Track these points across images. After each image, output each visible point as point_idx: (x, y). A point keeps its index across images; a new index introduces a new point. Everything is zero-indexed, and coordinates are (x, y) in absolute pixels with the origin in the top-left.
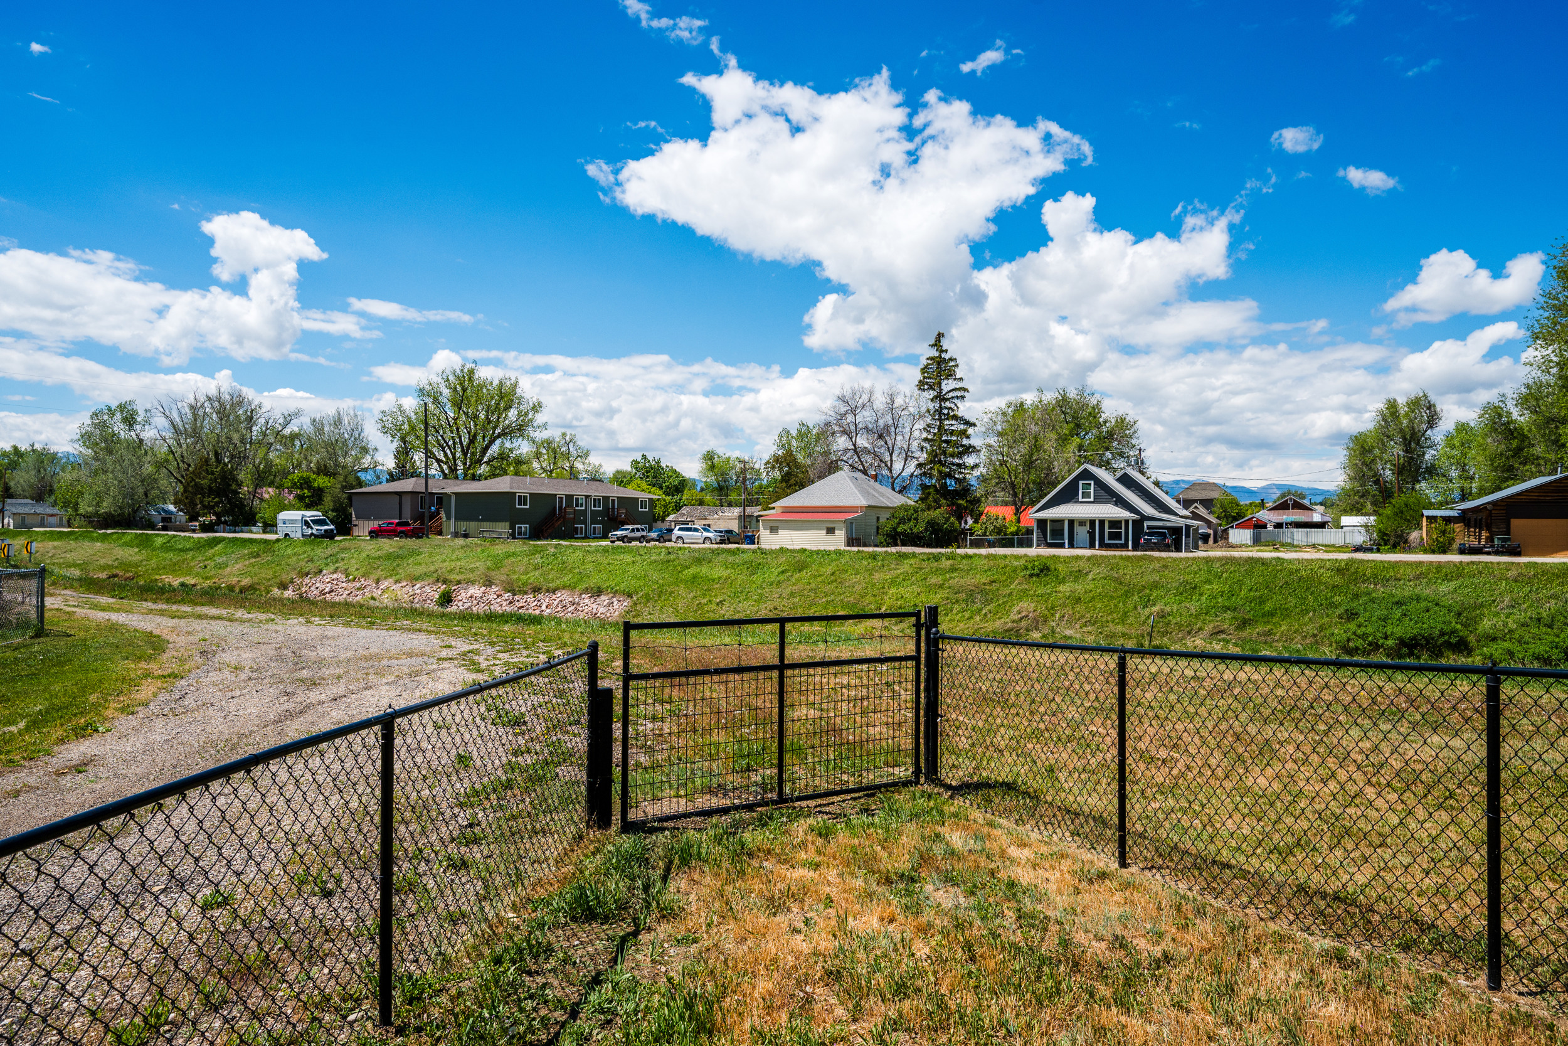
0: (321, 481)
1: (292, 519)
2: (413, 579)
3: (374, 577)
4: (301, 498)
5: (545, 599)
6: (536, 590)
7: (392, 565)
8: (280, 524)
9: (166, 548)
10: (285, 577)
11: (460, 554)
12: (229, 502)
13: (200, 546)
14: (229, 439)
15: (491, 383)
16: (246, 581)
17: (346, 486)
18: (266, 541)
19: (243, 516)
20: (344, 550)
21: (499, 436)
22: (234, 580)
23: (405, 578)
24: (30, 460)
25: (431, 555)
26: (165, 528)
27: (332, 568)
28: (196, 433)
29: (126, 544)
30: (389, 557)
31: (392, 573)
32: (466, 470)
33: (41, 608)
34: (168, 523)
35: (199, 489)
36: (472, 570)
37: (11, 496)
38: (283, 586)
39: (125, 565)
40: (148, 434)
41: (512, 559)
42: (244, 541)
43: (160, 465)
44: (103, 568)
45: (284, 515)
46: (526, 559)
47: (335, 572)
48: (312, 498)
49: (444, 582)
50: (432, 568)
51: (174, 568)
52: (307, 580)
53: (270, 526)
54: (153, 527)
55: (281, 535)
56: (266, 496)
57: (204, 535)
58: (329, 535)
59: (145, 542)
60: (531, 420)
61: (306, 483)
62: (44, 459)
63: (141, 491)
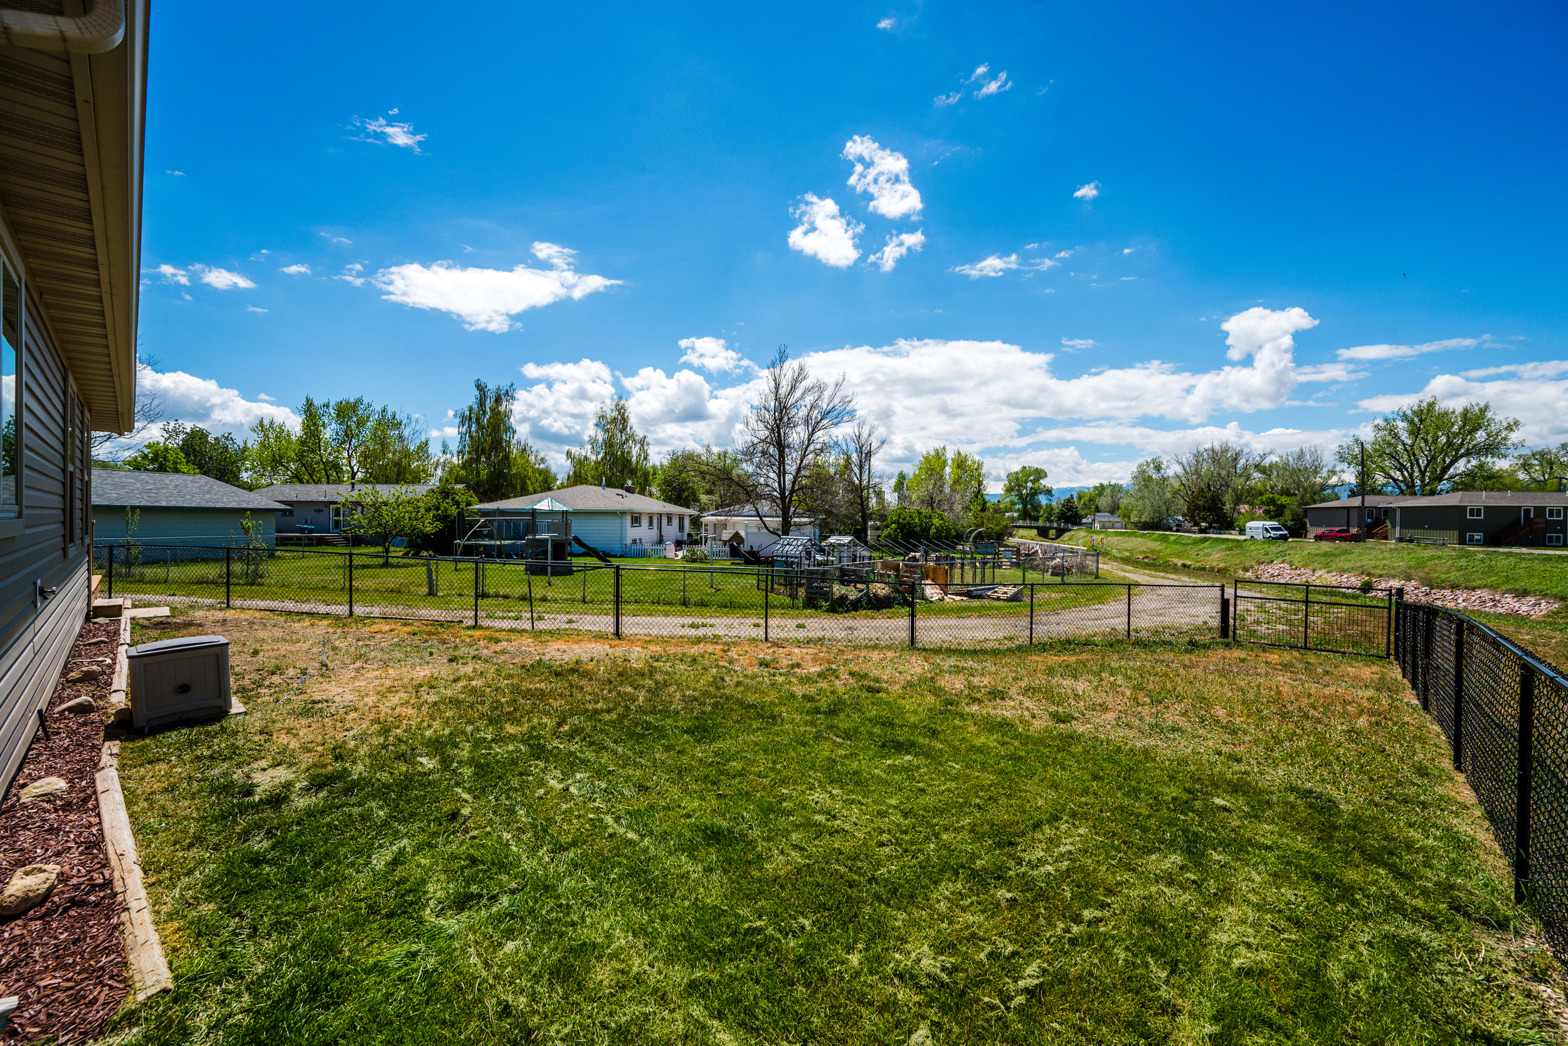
0: (1284, 500)
1: (1256, 527)
2: (1342, 571)
3: (1311, 567)
4: (1267, 512)
5: (1462, 596)
6: (1454, 587)
7: (1327, 561)
8: (1248, 530)
9: (1176, 542)
10: (1247, 564)
11: (1387, 555)
12: (1217, 515)
13: (1196, 542)
14: (1219, 474)
15: (1453, 412)
16: (1222, 565)
17: (1303, 503)
18: (1238, 541)
19: (1226, 524)
20: (1291, 548)
21: (1462, 456)
22: (1215, 564)
23: (1336, 570)
24: (1108, 491)
25: (1361, 555)
26: (1177, 531)
27: (1281, 560)
28: (1197, 472)
29: (1155, 540)
30: (1325, 554)
31: (1326, 566)
32: (1423, 486)
33: (1097, 568)
34: (1179, 528)
35: (1197, 507)
36: (1393, 568)
37: (1099, 511)
38: (1246, 570)
39: (1152, 551)
40: (1170, 473)
41: (1436, 561)
42: (1223, 540)
43: (1176, 493)
44: (1141, 553)
45: (1249, 524)
46: (1450, 562)
47: (1283, 562)
48: (1275, 511)
49: (1368, 574)
50: (1359, 564)
51: (1179, 555)
52: (1262, 567)
53: (1242, 531)
54: (1170, 529)
55: (1247, 537)
56: (1243, 511)
57: (1199, 536)
58: (1283, 538)
59: (1164, 539)
60: (1505, 439)
61: (1272, 502)
62: (1116, 489)
63: (1164, 508)
